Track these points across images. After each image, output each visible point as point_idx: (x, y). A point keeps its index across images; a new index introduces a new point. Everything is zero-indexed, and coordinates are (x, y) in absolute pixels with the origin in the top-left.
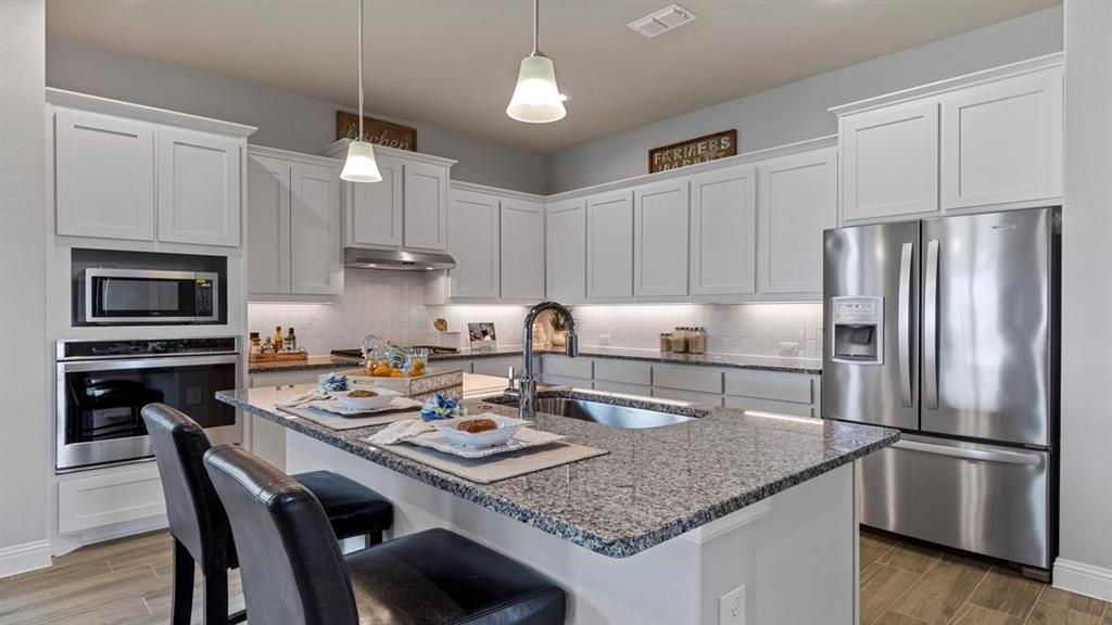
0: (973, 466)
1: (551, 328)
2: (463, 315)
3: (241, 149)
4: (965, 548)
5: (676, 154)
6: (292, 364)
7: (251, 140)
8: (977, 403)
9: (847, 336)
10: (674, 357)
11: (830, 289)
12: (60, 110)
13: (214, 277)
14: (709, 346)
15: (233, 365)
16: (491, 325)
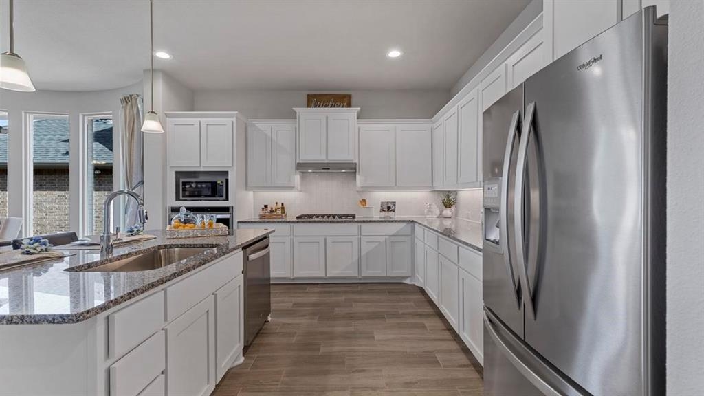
2: (379, 197)
3: (233, 123)
16: (394, 203)
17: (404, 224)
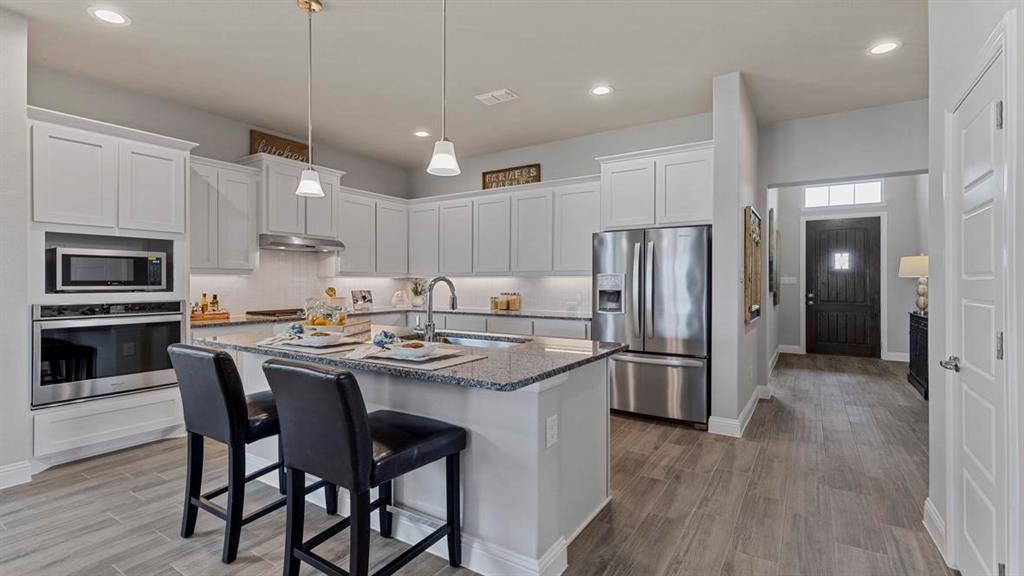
0: (675, 370)
1: (412, 294)
2: (348, 285)
3: (185, 159)
4: (671, 416)
5: (501, 176)
6: (216, 322)
7: (193, 152)
8: (677, 334)
9: (606, 297)
10: (500, 312)
11: (596, 269)
12: (35, 123)
13: (163, 255)
14: (523, 306)
15: (179, 322)
16: (369, 292)
17: (399, 315)
